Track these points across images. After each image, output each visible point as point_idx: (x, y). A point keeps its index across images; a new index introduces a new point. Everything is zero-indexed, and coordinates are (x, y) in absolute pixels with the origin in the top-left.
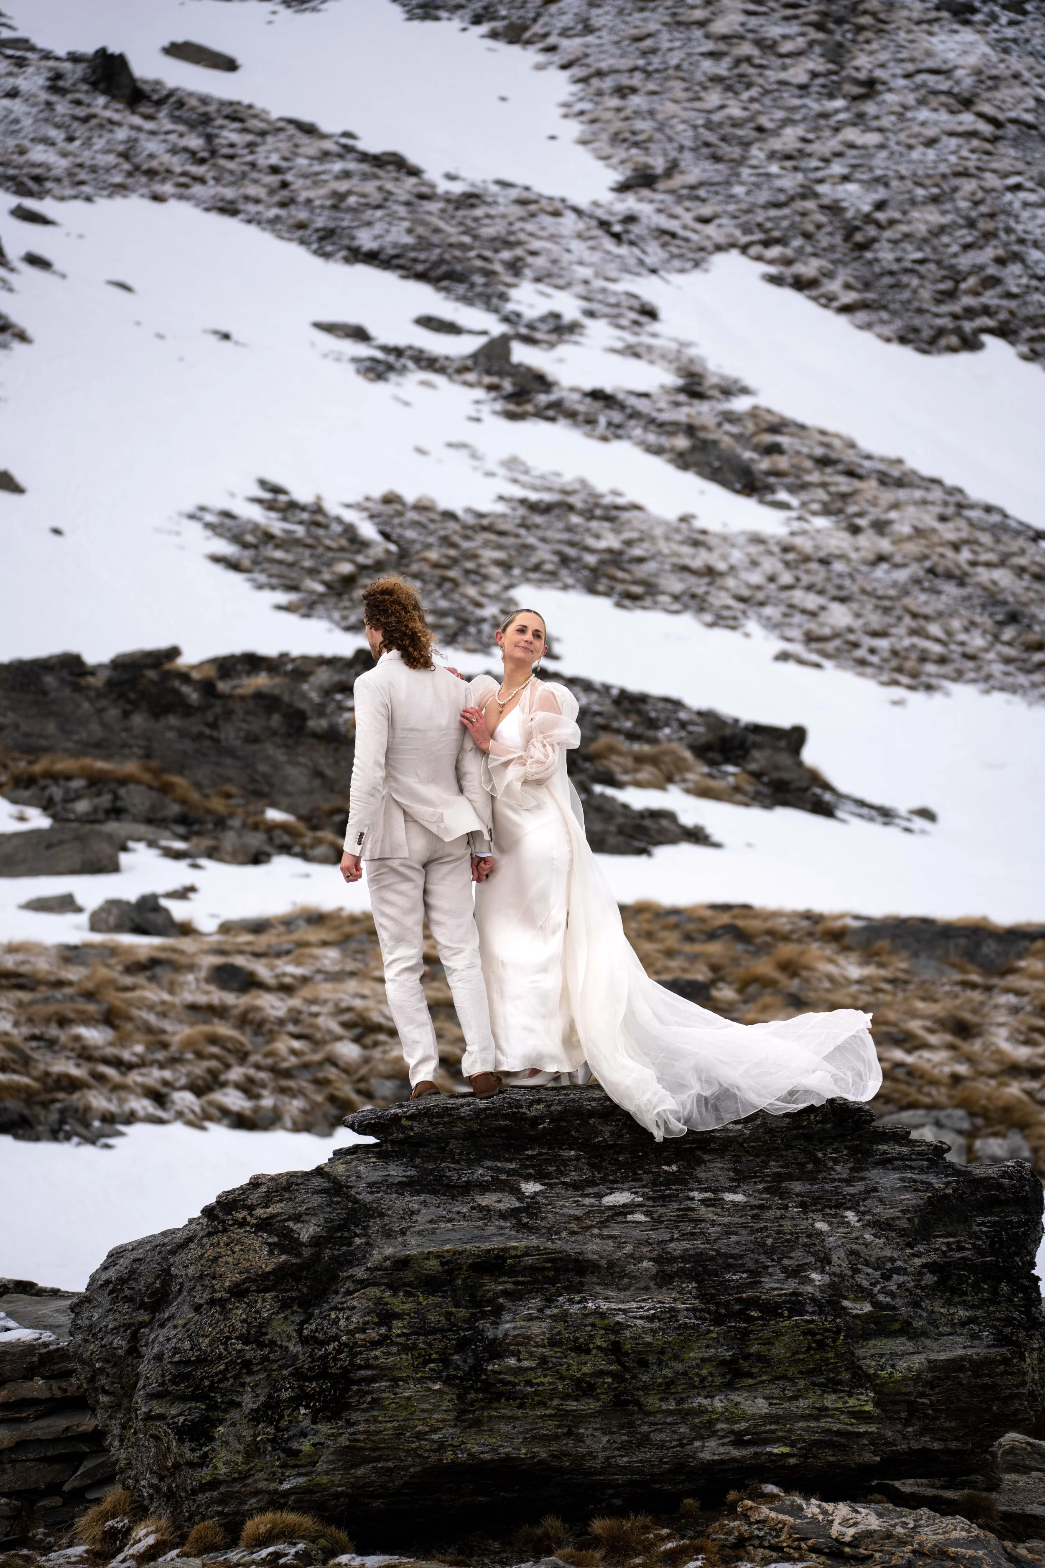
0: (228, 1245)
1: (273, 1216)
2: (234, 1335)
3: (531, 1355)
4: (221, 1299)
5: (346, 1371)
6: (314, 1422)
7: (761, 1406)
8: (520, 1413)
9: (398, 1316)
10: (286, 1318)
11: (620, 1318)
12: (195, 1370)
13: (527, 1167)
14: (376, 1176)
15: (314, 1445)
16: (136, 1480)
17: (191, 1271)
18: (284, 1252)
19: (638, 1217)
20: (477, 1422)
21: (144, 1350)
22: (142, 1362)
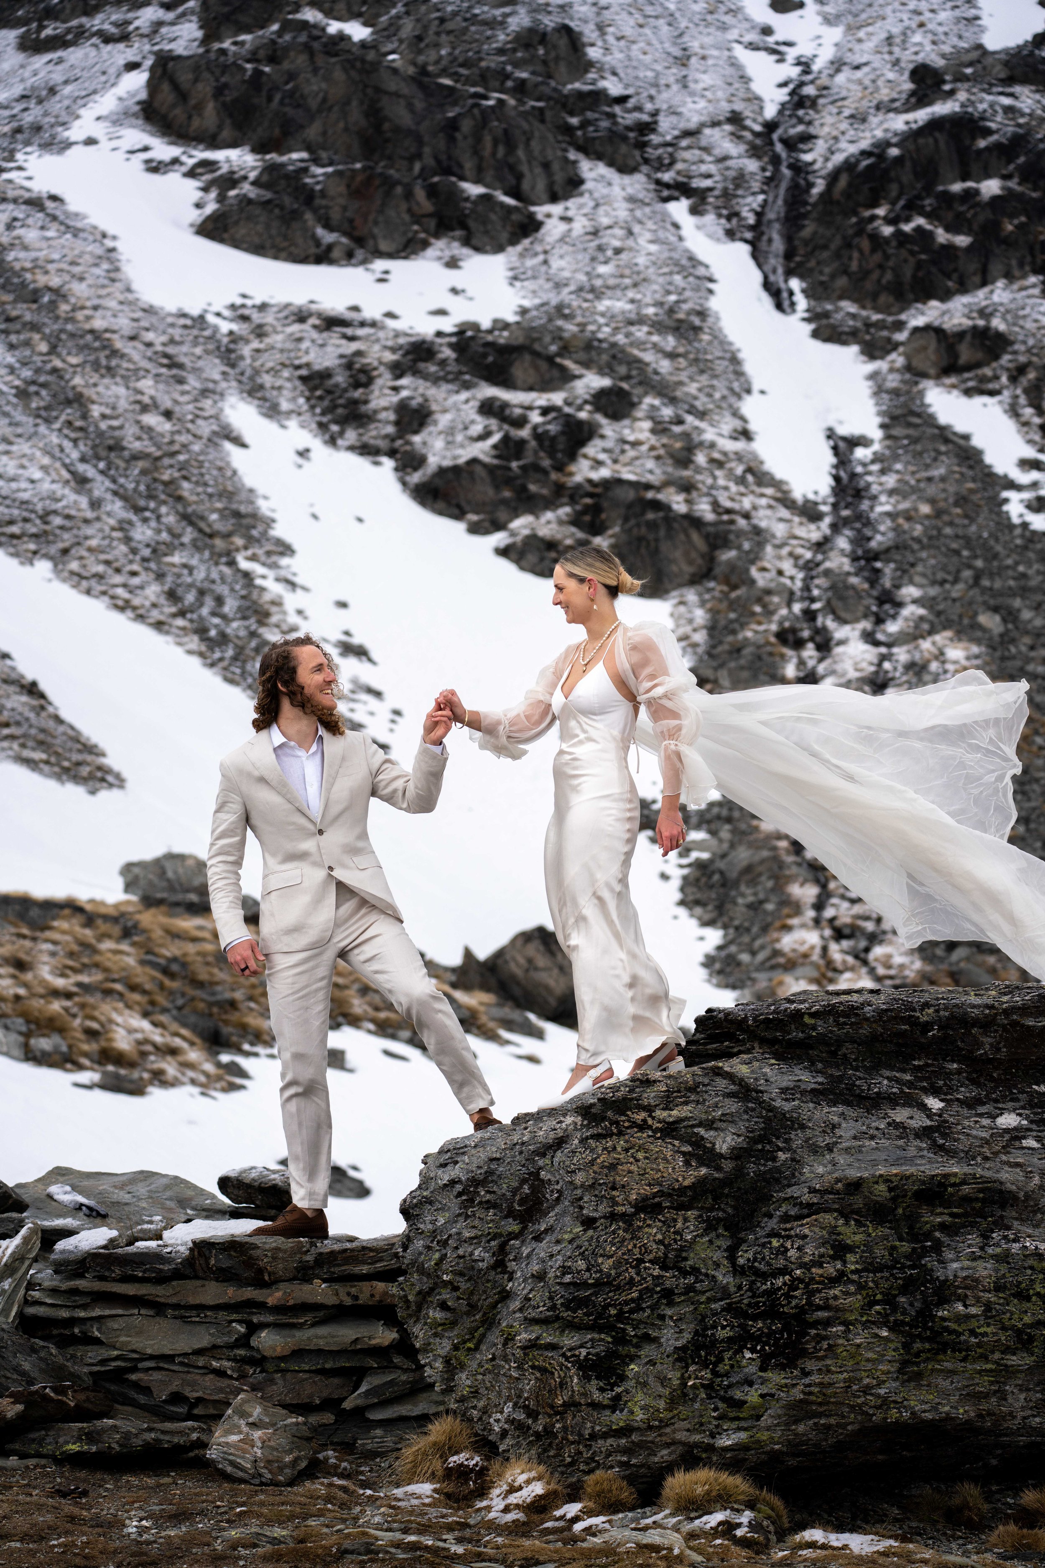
0: (627, 1150)
1: (680, 1120)
2: (647, 1258)
3: (978, 1300)
4: (624, 1214)
5: (802, 1310)
6: (763, 1369)
8: (960, 1366)
9: (850, 1249)
10: (711, 1242)
12: (595, 1294)
13: (921, 1079)
14: (786, 1081)
15: (762, 1396)
16: (485, 1411)
17: (579, 1178)
18: (702, 1163)
19: (1031, 1143)
20: (919, 1376)
21: (512, 1265)
22: (510, 1279)
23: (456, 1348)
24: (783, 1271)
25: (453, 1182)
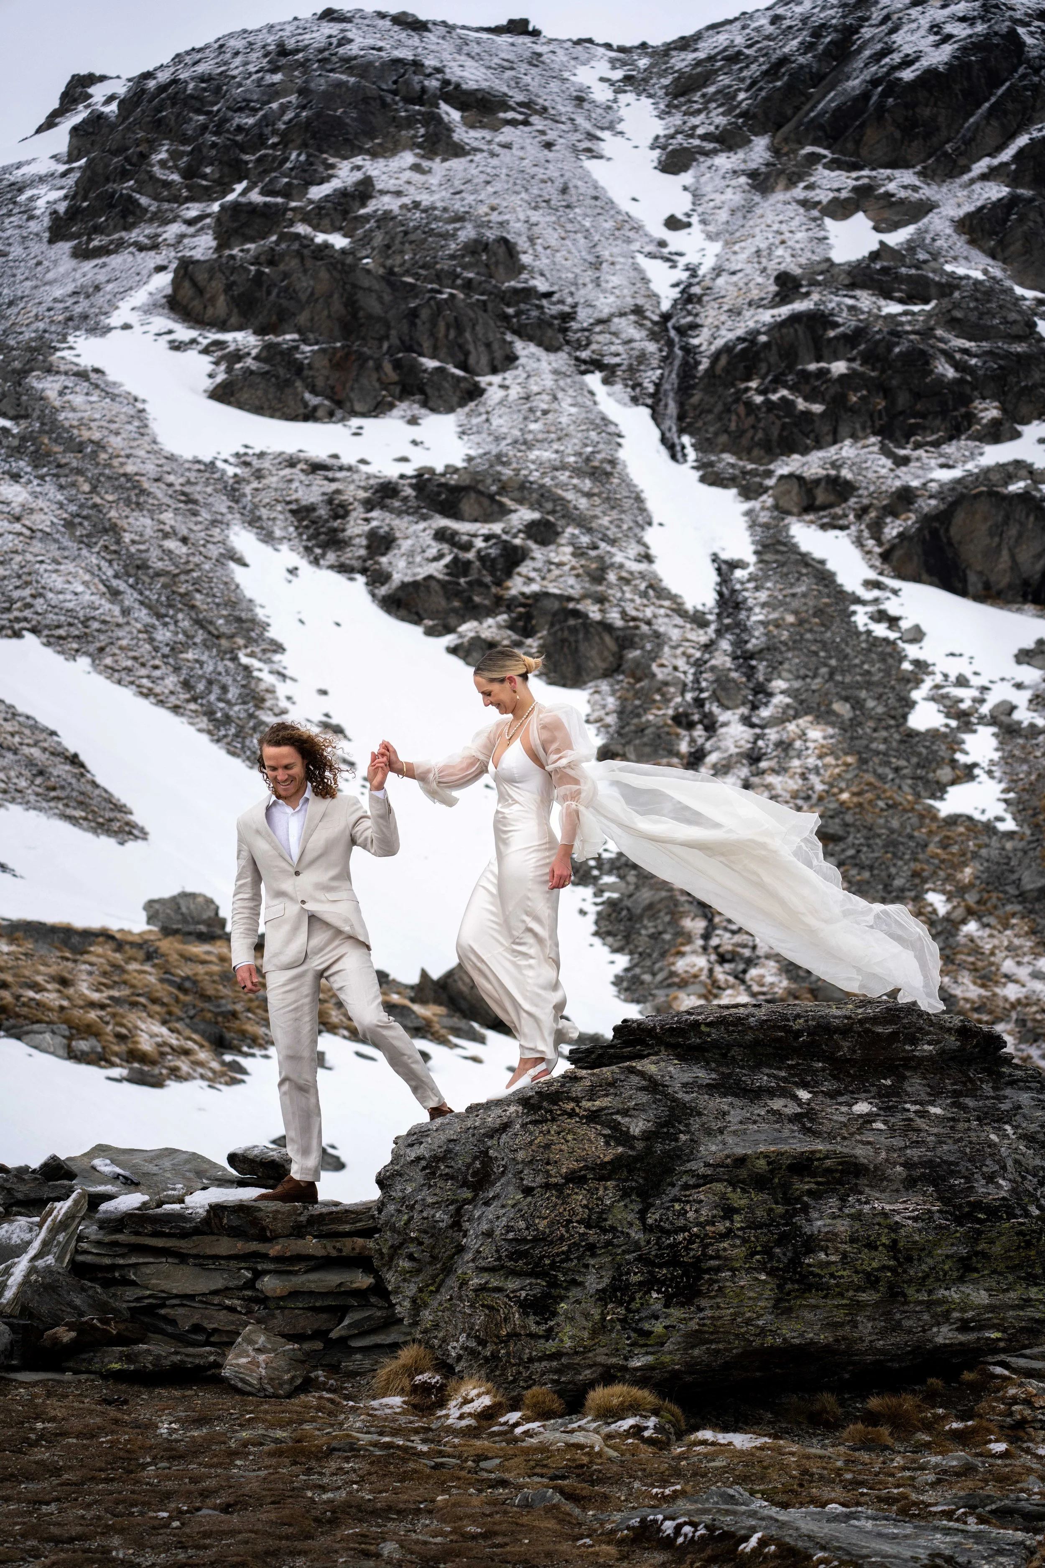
0: (559, 1133)
1: (601, 1109)
2: (575, 1219)
3: (837, 1249)
4: (556, 1184)
5: (698, 1260)
6: (666, 1306)
7: (981, 1297)
8: (821, 1302)
9: (737, 1211)
10: (626, 1206)
11: (897, 1218)
12: (533, 1248)
13: (793, 1076)
14: (687, 1077)
15: (666, 1327)
16: (444, 1340)
17: (521, 1155)
18: (619, 1144)
19: (879, 1125)
20: (790, 1310)
21: (466, 1225)
22: (465, 1236)
23: (421, 1290)
24: (684, 1229)
25: (418, 1159)
